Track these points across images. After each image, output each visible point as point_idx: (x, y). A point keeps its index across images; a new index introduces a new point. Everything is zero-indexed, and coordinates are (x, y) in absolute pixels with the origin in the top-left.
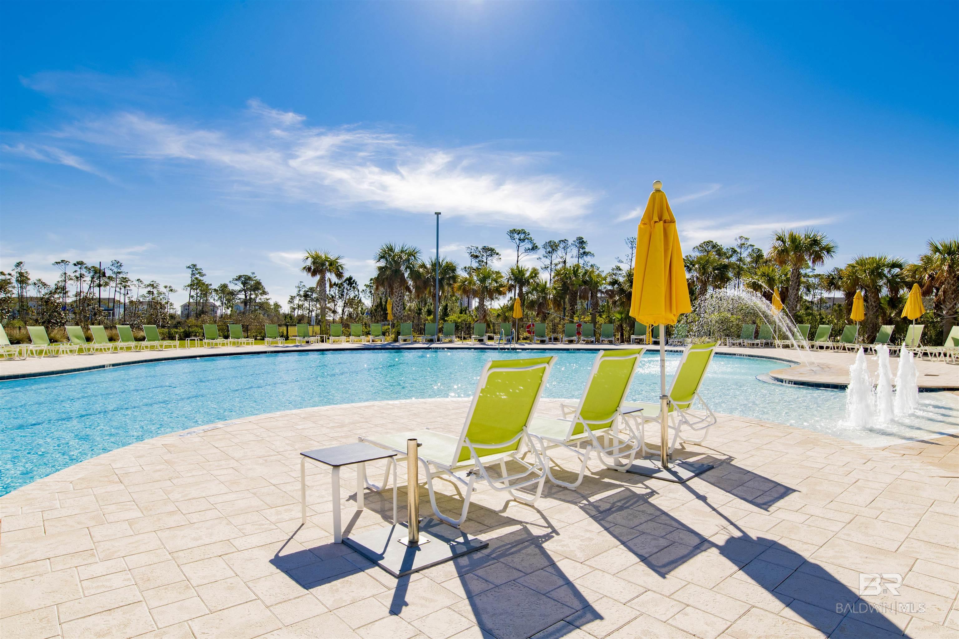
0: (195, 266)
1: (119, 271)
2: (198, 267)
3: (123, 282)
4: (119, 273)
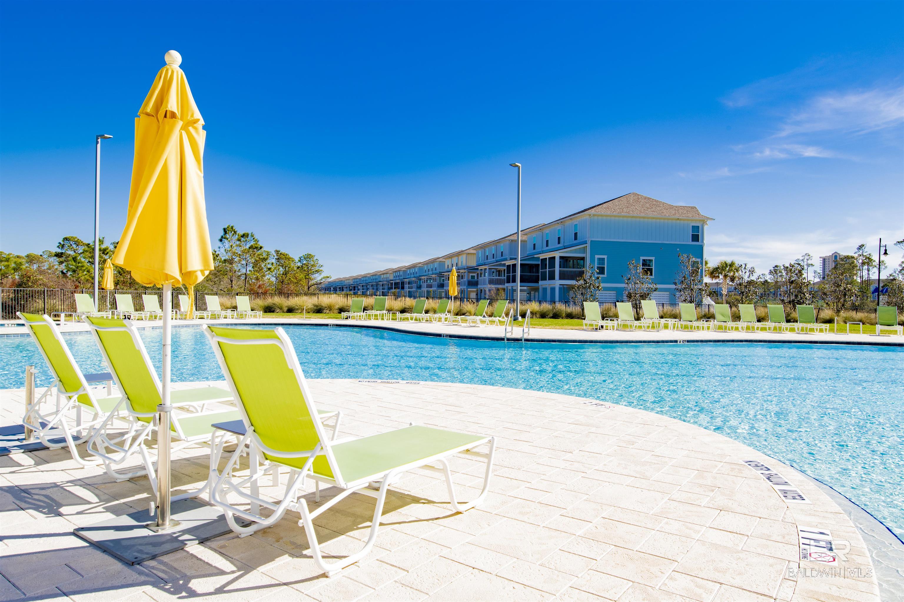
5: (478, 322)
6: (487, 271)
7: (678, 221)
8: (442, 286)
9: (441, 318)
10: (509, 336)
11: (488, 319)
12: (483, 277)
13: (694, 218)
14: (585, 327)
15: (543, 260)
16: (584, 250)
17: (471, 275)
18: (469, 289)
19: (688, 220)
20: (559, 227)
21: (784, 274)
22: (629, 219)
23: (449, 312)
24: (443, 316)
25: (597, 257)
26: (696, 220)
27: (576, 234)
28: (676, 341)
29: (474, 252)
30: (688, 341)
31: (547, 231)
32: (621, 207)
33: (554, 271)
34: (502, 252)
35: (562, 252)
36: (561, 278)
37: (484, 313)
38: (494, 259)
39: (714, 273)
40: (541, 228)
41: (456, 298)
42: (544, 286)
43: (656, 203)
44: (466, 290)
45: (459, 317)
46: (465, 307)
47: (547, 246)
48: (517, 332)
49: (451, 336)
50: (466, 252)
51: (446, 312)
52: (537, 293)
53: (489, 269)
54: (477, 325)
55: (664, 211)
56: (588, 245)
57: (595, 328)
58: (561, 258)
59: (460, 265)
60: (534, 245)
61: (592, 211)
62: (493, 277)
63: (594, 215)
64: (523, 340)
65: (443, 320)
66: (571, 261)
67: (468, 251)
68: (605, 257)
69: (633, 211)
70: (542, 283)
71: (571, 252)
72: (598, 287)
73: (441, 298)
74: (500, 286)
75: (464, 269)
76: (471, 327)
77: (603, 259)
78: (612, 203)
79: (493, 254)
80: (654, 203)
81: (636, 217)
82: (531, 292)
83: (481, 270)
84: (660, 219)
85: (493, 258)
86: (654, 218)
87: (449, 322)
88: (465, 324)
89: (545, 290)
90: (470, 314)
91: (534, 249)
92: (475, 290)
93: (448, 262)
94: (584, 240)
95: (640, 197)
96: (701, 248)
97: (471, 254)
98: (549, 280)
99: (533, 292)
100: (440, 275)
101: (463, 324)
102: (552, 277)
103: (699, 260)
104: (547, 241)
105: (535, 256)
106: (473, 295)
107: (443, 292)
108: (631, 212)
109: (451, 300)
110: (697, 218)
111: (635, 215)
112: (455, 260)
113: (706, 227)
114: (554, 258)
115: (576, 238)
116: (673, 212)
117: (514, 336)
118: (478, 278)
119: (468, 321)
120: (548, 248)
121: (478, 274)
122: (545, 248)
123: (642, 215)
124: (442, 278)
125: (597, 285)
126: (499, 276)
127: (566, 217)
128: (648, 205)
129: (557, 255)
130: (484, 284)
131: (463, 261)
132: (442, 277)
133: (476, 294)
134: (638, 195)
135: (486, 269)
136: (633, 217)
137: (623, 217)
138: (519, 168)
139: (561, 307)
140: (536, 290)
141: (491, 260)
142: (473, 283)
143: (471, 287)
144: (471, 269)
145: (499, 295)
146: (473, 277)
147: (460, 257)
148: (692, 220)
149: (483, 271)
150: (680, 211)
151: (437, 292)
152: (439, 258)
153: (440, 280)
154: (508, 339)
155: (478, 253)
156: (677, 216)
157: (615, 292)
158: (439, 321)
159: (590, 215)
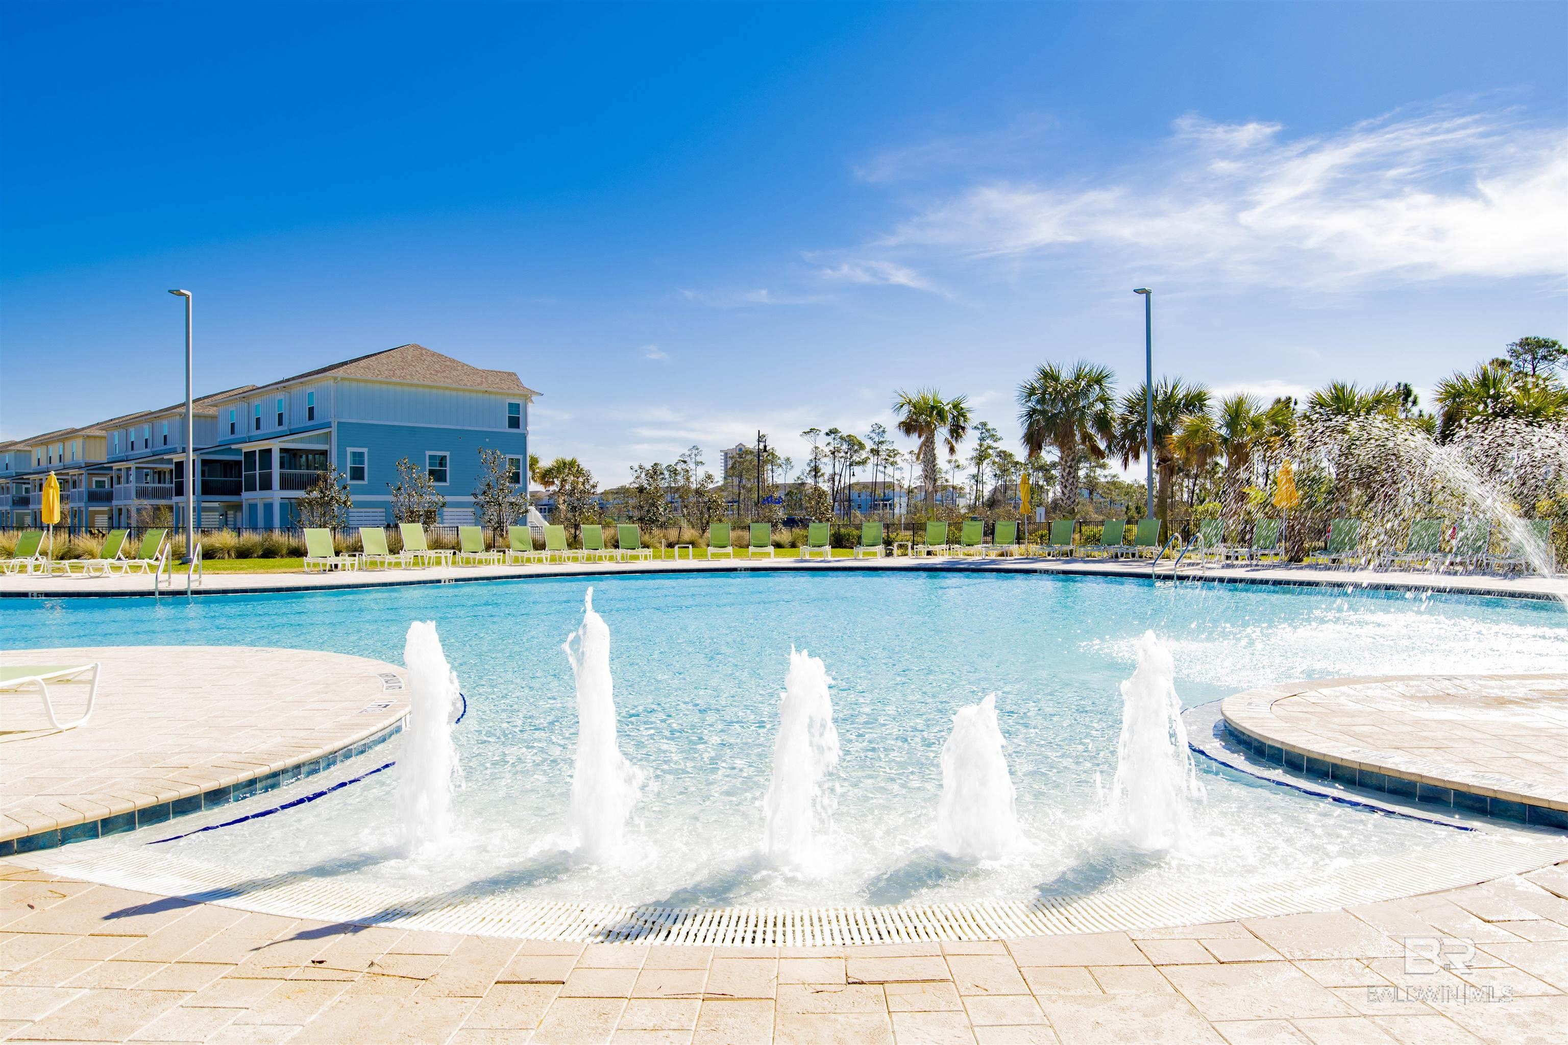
0: (984, 424)
1: (881, 439)
2: (988, 427)
3: (890, 456)
4: (882, 443)
5: (107, 568)
6: (133, 472)
7: (487, 396)
8: (24, 502)
9: (26, 566)
10: (163, 587)
11: (126, 563)
12: (123, 485)
13: (510, 391)
14: (306, 569)
15: (250, 455)
16: (327, 438)
17: (95, 479)
18: (90, 509)
19: (502, 394)
20: (281, 396)
21: (667, 476)
22: (406, 388)
23: (44, 553)
24: (30, 562)
25: (350, 450)
26: (514, 395)
27: (311, 410)
28: (439, 581)
29: (103, 433)
30: (456, 580)
31: (256, 401)
32: (390, 367)
33: (270, 474)
34: (165, 437)
35: (284, 442)
36: (283, 487)
37: (119, 553)
38: (148, 450)
39: (546, 477)
40: (246, 394)
41: (57, 528)
42: (251, 502)
43: (453, 364)
44: (83, 509)
45: (66, 563)
46: (81, 544)
47: (258, 427)
48: (179, 581)
49: (47, 595)
50: (83, 433)
51: (37, 554)
52: (239, 514)
53: (137, 468)
54: (104, 575)
55: (464, 378)
56: (334, 430)
57: (322, 569)
58: (282, 450)
59: (68, 460)
60: (233, 425)
61: (340, 372)
62: (147, 485)
63: (343, 379)
64: (189, 593)
65: (30, 569)
66: (304, 456)
67: (88, 432)
68: (365, 450)
69: (411, 375)
70: (246, 496)
71: (301, 441)
72: (345, 503)
73: (21, 527)
74: (162, 502)
75: (80, 468)
76: (92, 577)
77: (361, 455)
78: (376, 359)
79: (146, 440)
80: (448, 363)
81: (417, 386)
82: (229, 512)
83: (120, 470)
84: (457, 390)
85: (146, 447)
86: (447, 388)
87: (43, 572)
88: (80, 575)
89: (253, 508)
90: (93, 556)
91: (233, 432)
92: (106, 509)
93: (39, 453)
94: (326, 421)
95: (424, 352)
96: (524, 438)
97: (95, 437)
98: (260, 489)
99: (232, 512)
100: (19, 478)
101: (74, 575)
102: (266, 485)
103: (520, 457)
104: (258, 420)
105: (233, 447)
106: (102, 521)
107: (28, 514)
108: (409, 377)
109: (48, 530)
110: (516, 391)
111: (416, 381)
112: (55, 450)
113: (530, 406)
114: (270, 451)
115: (311, 417)
116: (479, 380)
117: (174, 587)
118: (112, 487)
119: (85, 569)
120: (259, 432)
121: (112, 478)
122: (255, 433)
123: (428, 382)
124: (24, 486)
125: (343, 498)
126: (159, 482)
127: (293, 379)
128: (437, 366)
129: (275, 446)
130: (128, 497)
131: (76, 451)
132: (25, 483)
133: (110, 518)
134: (422, 349)
135: (129, 469)
136: (412, 385)
137: (396, 384)
138: (188, 298)
139: (278, 537)
140: (238, 507)
141: (140, 450)
142: (99, 496)
143: (95, 504)
144: (93, 468)
145: (159, 519)
146: (100, 484)
147: (68, 444)
148: (508, 395)
149: (123, 473)
150: (490, 379)
151: (12, 516)
152: (16, 443)
153: (19, 490)
154: (162, 593)
155: (113, 437)
156: (484, 387)
157: (384, 510)
158: (20, 572)
159: (335, 378)
